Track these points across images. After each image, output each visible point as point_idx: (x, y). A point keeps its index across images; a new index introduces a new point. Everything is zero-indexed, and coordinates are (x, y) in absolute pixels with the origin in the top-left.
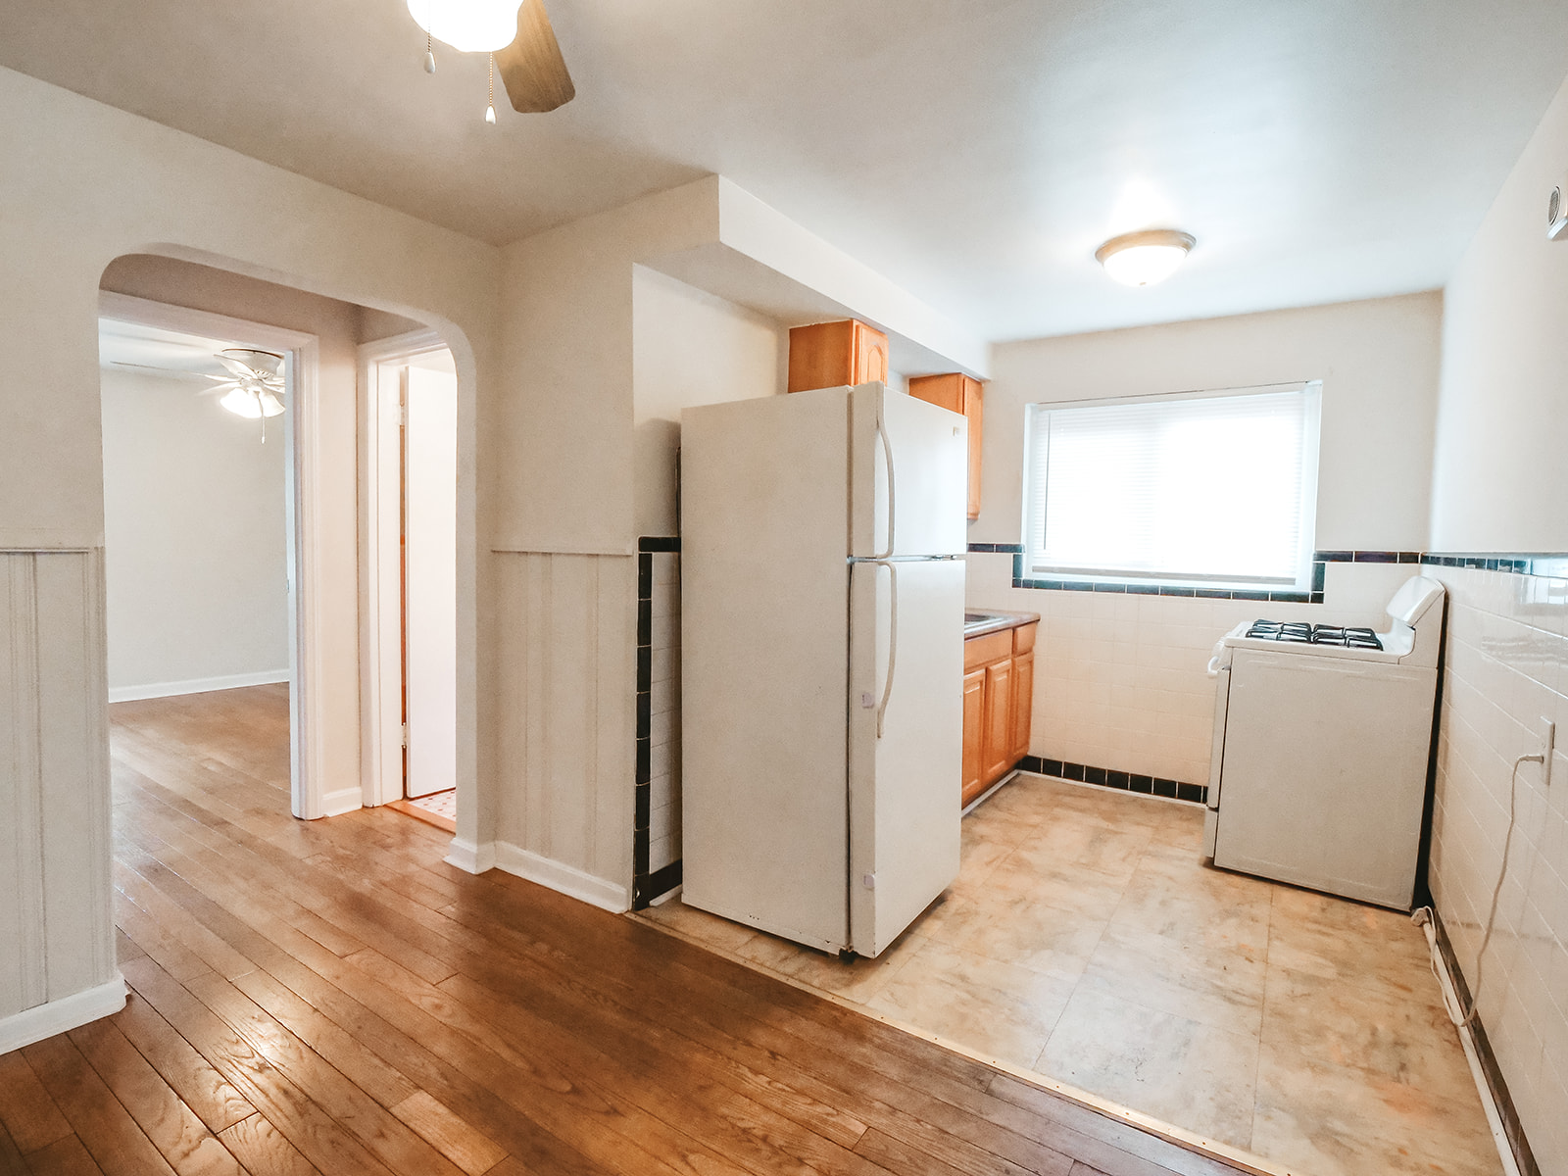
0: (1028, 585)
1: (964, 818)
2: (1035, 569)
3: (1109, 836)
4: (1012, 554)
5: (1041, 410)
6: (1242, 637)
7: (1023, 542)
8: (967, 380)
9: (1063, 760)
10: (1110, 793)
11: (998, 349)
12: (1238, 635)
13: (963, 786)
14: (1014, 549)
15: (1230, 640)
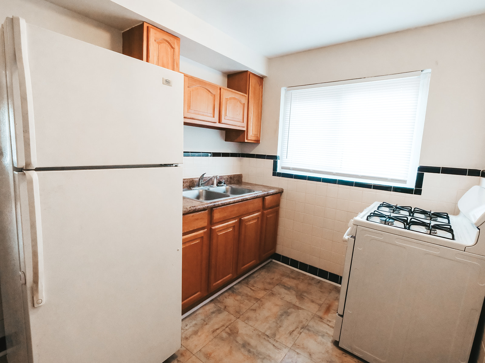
0: (280, 175)
1: (183, 320)
2: (283, 168)
3: (293, 310)
4: (273, 160)
5: (288, 90)
6: (364, 220)
7: (278, 154)
8: (251, 75)
9: (290, 258)
10: (309, 276)
11: (271, 60)
12: (361, 218)
13: (182, 302)
14: (274, 158)
15: (356, 221)
